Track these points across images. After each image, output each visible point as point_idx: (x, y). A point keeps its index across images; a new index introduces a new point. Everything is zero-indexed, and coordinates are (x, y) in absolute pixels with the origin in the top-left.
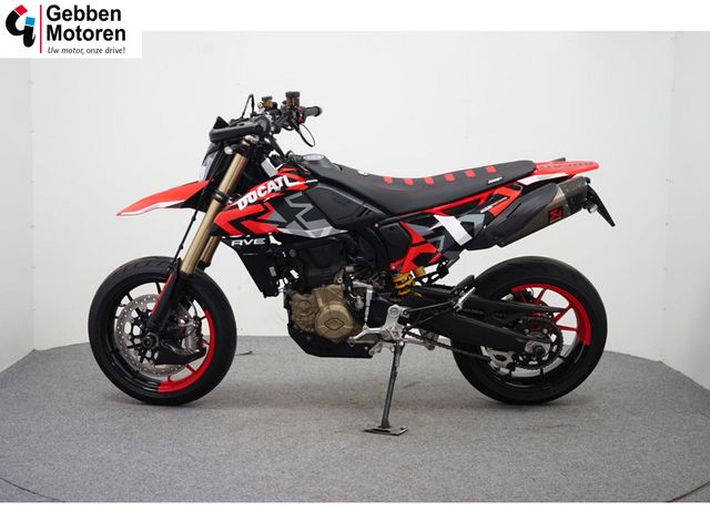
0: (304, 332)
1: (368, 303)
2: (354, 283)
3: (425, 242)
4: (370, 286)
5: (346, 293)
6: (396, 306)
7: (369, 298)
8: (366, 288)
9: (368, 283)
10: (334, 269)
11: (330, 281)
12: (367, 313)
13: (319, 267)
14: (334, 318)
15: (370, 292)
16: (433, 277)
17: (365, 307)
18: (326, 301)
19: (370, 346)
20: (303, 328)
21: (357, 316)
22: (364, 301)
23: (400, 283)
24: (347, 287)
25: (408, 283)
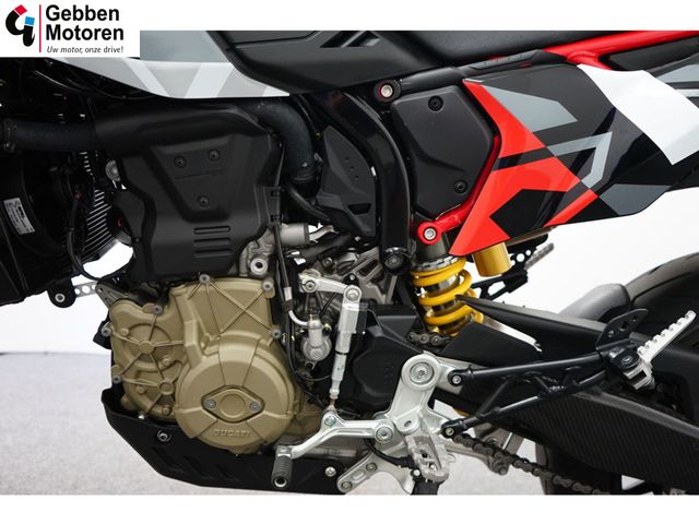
0: (151, 417)
1: (344, 345)
2: (304, 277)
3: (543, 154)
4: (354, 291)
5: (277, 308)
6: (426, 356)
7: (347, 327)
8: (340, 297)
9: (347, 281)
10: (239, 225)
11: (227, 267)
12: (338, 375)
13: (191, 217)
14: (233, 386)
15: (350, 309)
16: (492, 290)
17: (333, 353)
18: (213, 332)
19: (343, 466)
20: (148, 404)
21: (309, 382)
22: (332, 335)
23: (433, 290)
24: (279, 288)
25: (460, 291)
